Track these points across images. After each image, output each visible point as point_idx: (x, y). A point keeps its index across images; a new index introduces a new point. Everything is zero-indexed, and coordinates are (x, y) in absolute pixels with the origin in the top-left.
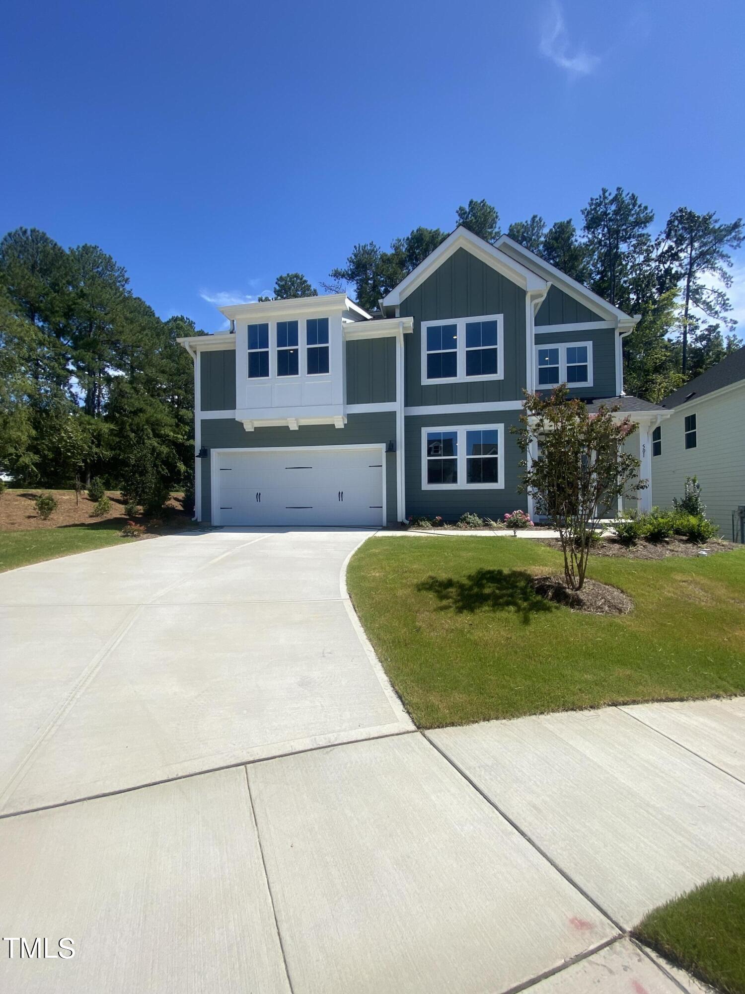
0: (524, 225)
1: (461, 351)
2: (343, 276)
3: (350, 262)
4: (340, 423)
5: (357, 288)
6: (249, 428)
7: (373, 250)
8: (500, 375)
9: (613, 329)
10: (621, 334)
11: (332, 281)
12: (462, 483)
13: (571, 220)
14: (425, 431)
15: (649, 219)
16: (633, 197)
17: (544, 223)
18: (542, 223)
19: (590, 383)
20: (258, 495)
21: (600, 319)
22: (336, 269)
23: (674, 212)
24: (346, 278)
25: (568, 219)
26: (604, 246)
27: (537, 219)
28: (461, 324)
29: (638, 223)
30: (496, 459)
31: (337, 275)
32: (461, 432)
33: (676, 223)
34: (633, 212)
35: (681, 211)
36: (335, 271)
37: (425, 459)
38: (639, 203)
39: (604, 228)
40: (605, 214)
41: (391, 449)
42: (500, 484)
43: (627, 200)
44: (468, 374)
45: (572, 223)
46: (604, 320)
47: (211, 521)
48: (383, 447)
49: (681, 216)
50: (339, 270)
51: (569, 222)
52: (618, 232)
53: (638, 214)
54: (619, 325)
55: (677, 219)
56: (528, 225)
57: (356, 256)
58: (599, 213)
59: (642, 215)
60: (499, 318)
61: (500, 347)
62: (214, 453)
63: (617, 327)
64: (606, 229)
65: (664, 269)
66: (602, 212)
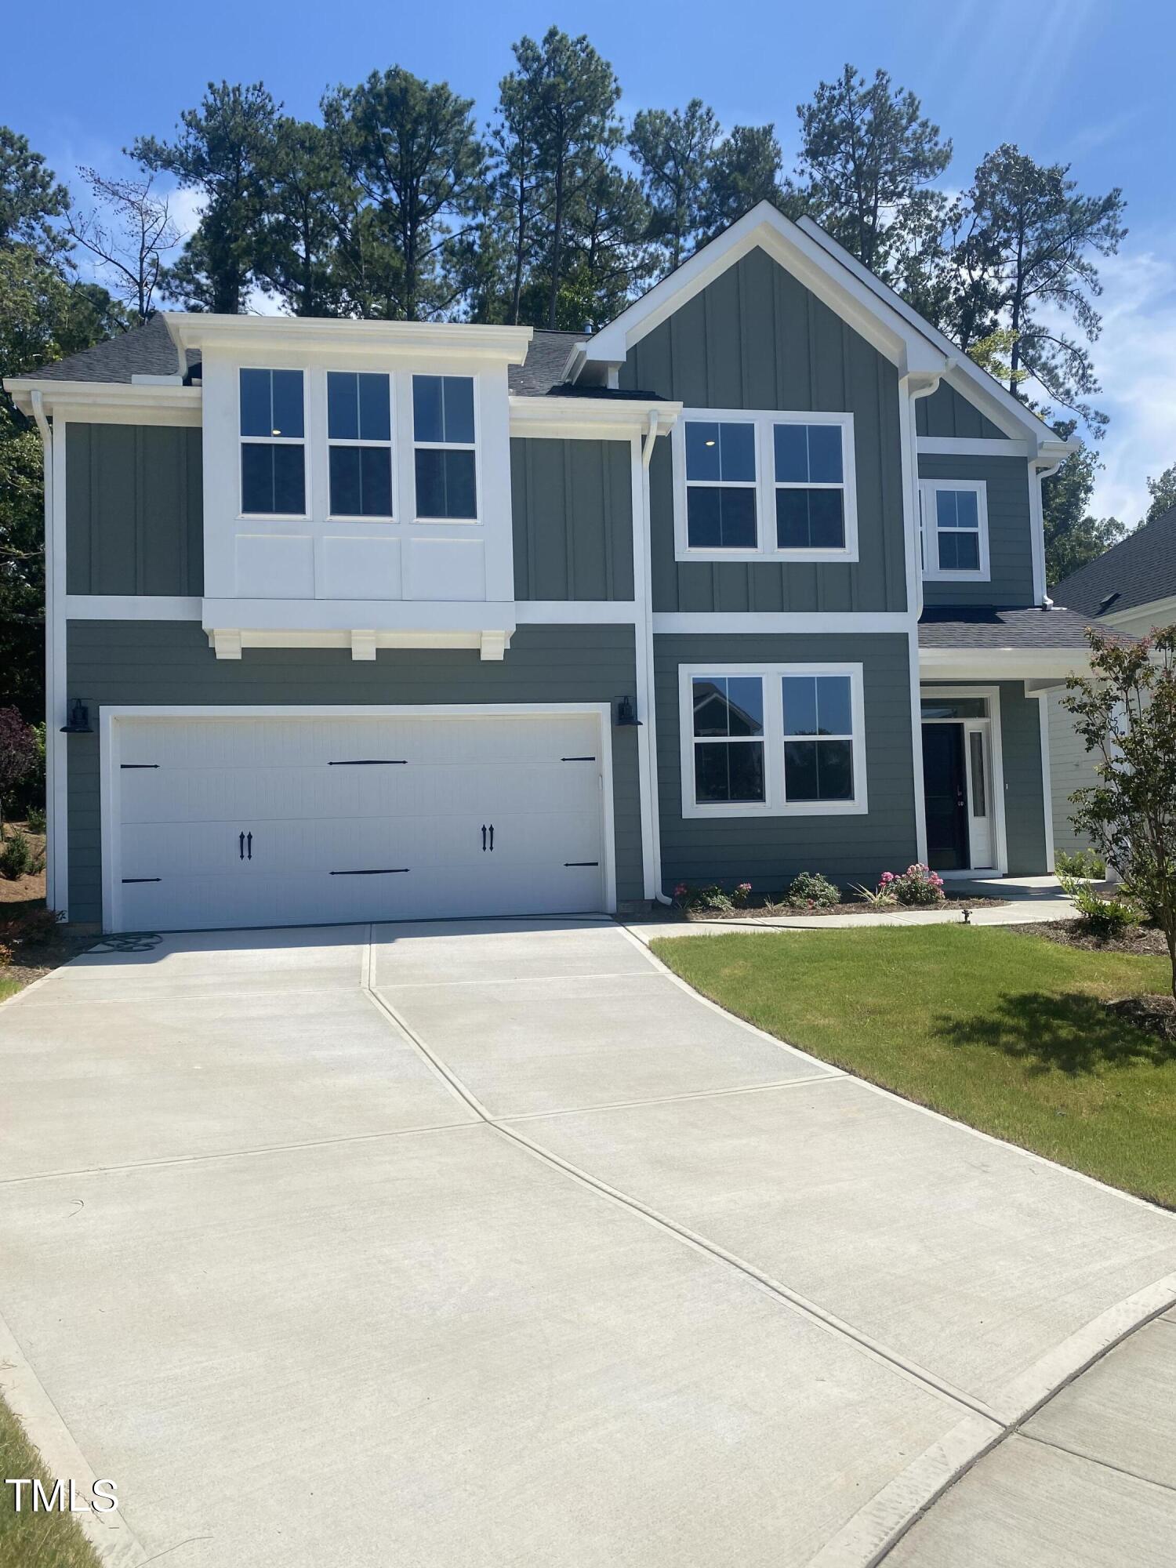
0: (669, 119)
1: (765, 486)
2: (168, 163)
3: (189, 124)
4: (494, 648)
5: (210, 206)
6: (227, 648)
7: (263, 107)
8: (849, 553)
9: (1022, 462)
10: (1038, 471)
11: (131, 171)
12: (775, 802)
13: (771, 127)
14: (688, 674)
15: (941, 160)
16: (912, 102)
17: (718, 125)
18: (713, 124)
19: (983, 574)
20: (246, 841)
21: (998, 434)
22: (148, 138)
23: (992, 153)
24: (177, 173)
25: (765, 124)
26: (845, 204)
27: (702, 111)
28: (764, 423)
29: (919, 164)
30: (849, 742)
31: (150, 155)
32: (772, 676)
33: (994, 179)
34: (908, 133)
35: (1006, 152)
36: (146, 144)
37: (688, 741)
38: (922, 115)
39: (847, 162)
40: (849, 126)
41: (625, 716)
42: (858, 805)
43: (896, 102)
44: (783, 542)
45: (775, 134)
46: (1006, 437)
47: (100, 921)
48: (602, 711)
49: (1007, 167)
50: (159, 143)
51: (768, 131)
52: (874, 176)
53: (918, 139)
54: (1040, 454)
55: (997, 170)
56: (679, 120)
57: (211, 112)
58: (837, 121)
59: (927, 147)
60: (845, 422)
61: (849, 486)
62: (110, 717)
63: (1035, 457)
64: (851, 166)
65: (969, 281)
66: (843, 121)
